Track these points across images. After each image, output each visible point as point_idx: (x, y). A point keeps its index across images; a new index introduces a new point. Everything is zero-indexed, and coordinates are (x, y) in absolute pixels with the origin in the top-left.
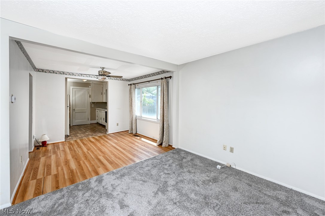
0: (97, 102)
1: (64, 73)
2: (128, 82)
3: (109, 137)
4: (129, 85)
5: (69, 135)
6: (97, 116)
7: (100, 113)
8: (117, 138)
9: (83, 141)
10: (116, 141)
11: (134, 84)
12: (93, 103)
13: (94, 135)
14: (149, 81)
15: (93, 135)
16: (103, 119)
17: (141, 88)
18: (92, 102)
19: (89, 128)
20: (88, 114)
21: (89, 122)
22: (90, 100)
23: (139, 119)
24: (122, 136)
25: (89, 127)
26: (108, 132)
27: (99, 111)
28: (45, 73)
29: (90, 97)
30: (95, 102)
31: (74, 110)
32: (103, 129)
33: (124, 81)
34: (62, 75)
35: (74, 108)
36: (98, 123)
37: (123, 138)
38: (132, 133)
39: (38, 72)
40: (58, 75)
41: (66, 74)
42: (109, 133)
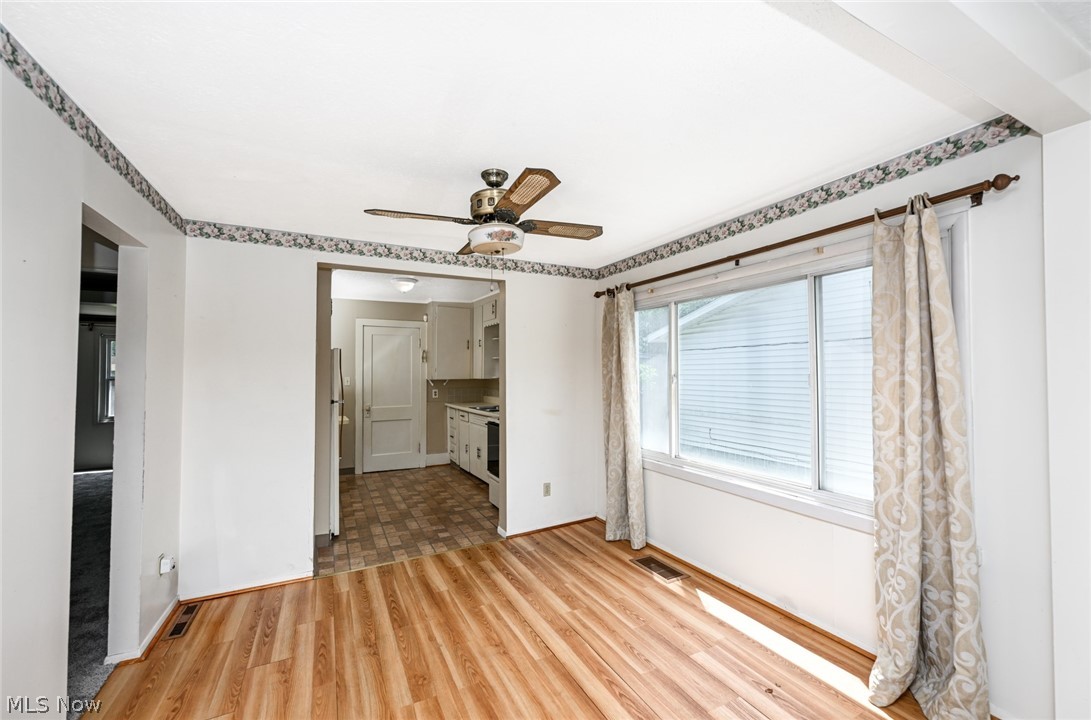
0: (451, 381)
1: (311, 242)
2: (592, 282)
3: (514, 559)
4: (598, 295)
5: (337, 533)
6: (449, 435)
7: (462, 423)
8: (558, 579)
9: (391, 583)
10: (562, 608)
11: (629, 287)
12: (438, 383)
13: (444, 540)
14: (736, 259)
15: (439, 540)
16: (474, 453)
17: (673, 306)
18: (433, 381)
19: (421, 488)
20: (417, 429)
21: (422, 460)
22: (425, 372)
23: (661, 471)
24: (578, 563)
25: (421, 483)
26: (505, 529)
27: (456, 415)
28: (229, 242)
29: (425, 358)
30: (445, 381)
31: (369, 410)
32: (478, 498)
33: (574, 276)
34: (304, 250)
35: (368, 404)
36: (452, 465)
37: (591, 582)
38: (625, 544)
39: (200, 238)
40: (286, 253)
41: (321, 248)
42: (509, 533)
